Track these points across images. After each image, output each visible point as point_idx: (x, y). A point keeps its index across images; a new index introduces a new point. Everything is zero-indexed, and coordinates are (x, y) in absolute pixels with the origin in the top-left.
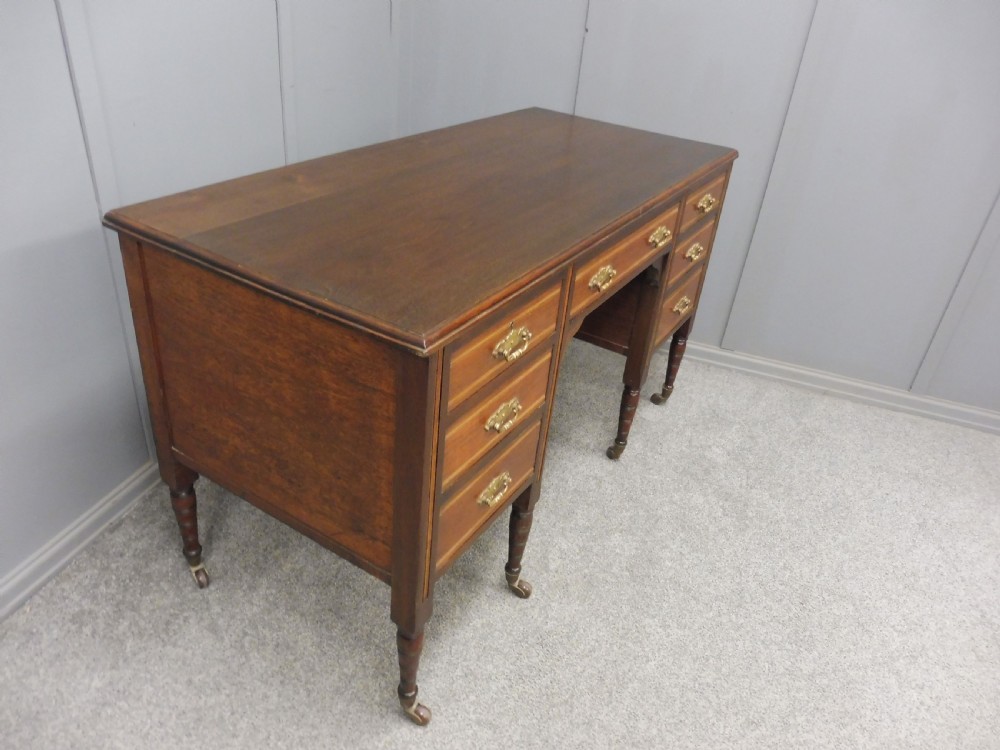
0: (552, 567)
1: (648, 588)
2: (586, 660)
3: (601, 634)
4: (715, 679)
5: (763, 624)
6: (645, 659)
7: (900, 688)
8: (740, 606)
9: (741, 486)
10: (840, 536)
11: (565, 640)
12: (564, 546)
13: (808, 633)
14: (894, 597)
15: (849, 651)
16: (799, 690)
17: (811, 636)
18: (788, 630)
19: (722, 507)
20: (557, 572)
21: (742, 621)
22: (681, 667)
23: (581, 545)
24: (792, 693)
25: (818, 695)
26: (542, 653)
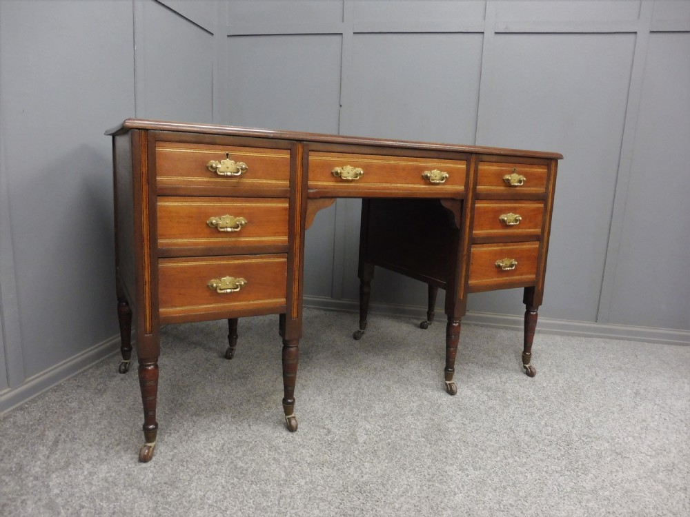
0: (361, 440)
1: (442, 447)
2: (402, 499)
3: (411, 480)
4: (516, 501)
5: (542, 460)
6: (452, 493)
7: (668, 491)
8: (519, 451)
9: (497, 383)
10: (581, 404)
11: (381, 487)
12: (368, 427)
13: (580, 463)
14: (636, 435)
15: (617, 471)
16: (588, 501)
17: (583, 465)
18: (564, 463)
19: (487, 395)
20: (365, 443)
21: (524, 460)
22: (484, 496)
23: (382, 425)
24: (584, 504)
25: (606, 503)
26: (362, 498)
